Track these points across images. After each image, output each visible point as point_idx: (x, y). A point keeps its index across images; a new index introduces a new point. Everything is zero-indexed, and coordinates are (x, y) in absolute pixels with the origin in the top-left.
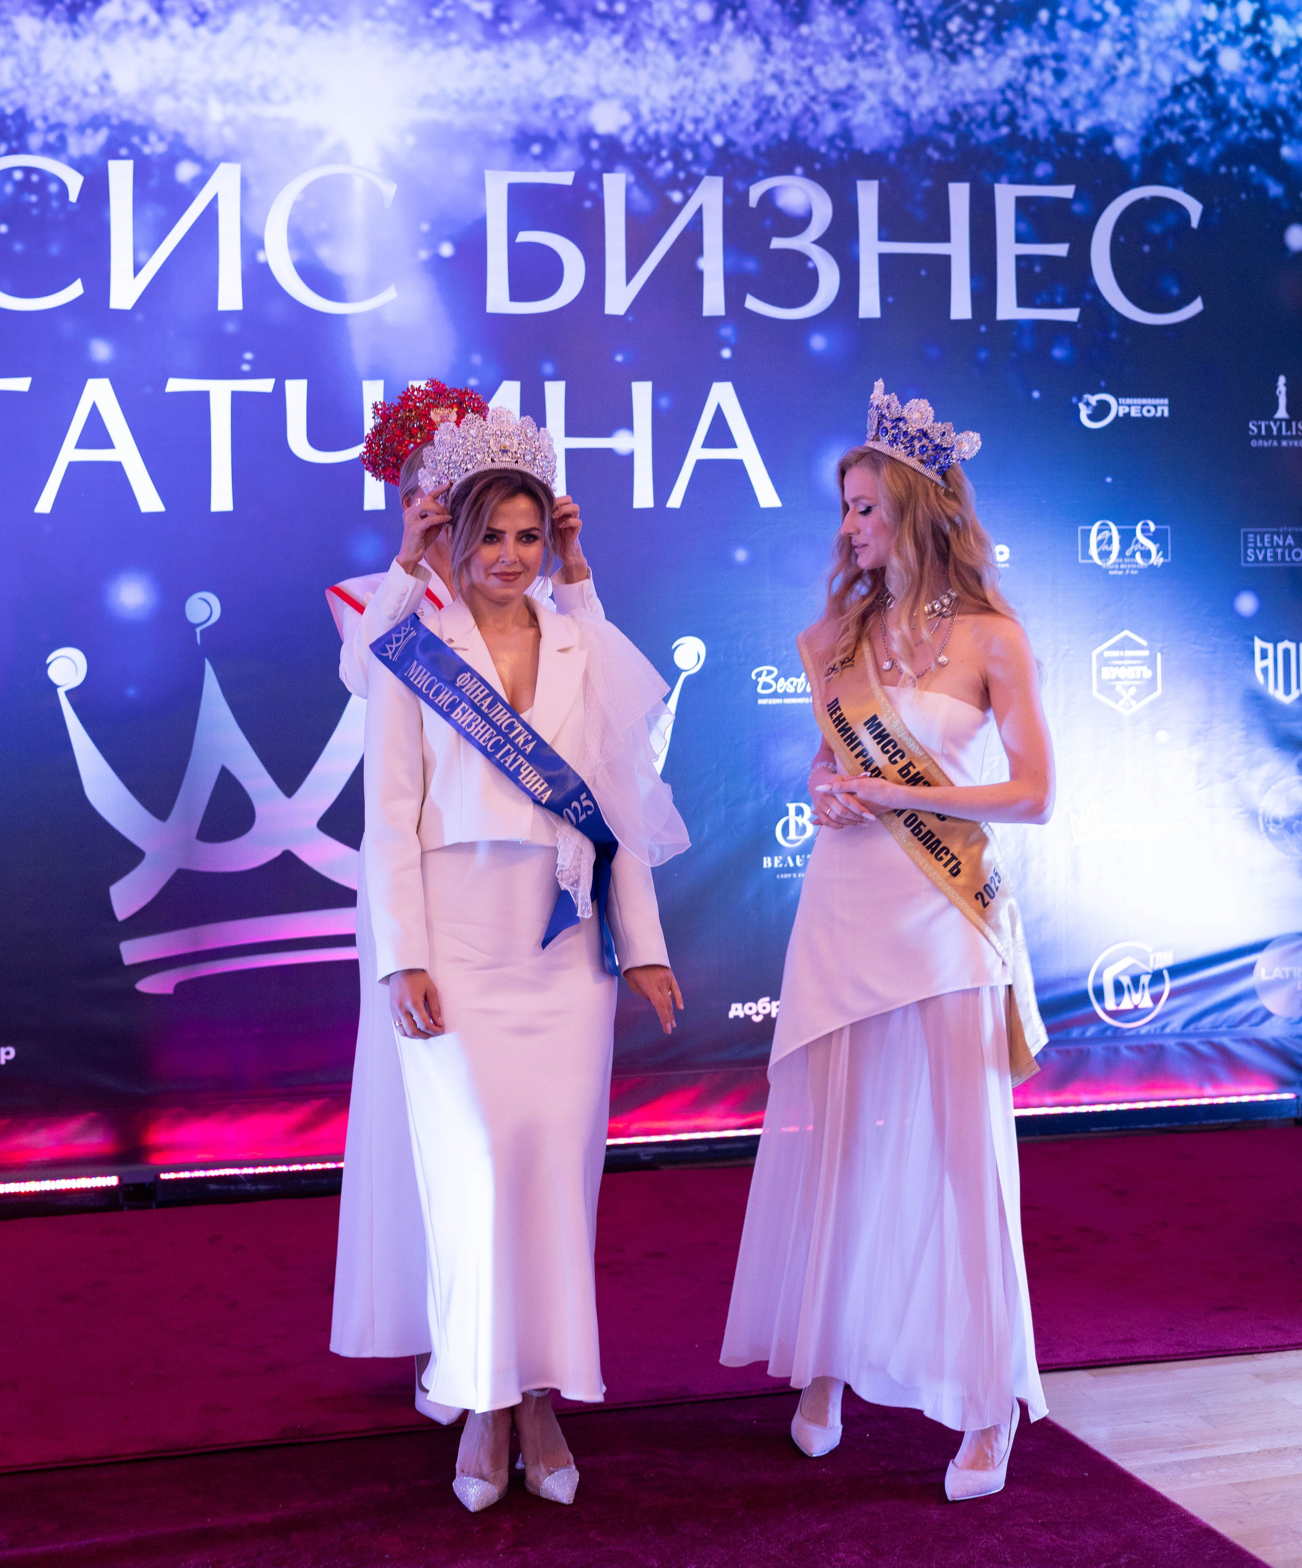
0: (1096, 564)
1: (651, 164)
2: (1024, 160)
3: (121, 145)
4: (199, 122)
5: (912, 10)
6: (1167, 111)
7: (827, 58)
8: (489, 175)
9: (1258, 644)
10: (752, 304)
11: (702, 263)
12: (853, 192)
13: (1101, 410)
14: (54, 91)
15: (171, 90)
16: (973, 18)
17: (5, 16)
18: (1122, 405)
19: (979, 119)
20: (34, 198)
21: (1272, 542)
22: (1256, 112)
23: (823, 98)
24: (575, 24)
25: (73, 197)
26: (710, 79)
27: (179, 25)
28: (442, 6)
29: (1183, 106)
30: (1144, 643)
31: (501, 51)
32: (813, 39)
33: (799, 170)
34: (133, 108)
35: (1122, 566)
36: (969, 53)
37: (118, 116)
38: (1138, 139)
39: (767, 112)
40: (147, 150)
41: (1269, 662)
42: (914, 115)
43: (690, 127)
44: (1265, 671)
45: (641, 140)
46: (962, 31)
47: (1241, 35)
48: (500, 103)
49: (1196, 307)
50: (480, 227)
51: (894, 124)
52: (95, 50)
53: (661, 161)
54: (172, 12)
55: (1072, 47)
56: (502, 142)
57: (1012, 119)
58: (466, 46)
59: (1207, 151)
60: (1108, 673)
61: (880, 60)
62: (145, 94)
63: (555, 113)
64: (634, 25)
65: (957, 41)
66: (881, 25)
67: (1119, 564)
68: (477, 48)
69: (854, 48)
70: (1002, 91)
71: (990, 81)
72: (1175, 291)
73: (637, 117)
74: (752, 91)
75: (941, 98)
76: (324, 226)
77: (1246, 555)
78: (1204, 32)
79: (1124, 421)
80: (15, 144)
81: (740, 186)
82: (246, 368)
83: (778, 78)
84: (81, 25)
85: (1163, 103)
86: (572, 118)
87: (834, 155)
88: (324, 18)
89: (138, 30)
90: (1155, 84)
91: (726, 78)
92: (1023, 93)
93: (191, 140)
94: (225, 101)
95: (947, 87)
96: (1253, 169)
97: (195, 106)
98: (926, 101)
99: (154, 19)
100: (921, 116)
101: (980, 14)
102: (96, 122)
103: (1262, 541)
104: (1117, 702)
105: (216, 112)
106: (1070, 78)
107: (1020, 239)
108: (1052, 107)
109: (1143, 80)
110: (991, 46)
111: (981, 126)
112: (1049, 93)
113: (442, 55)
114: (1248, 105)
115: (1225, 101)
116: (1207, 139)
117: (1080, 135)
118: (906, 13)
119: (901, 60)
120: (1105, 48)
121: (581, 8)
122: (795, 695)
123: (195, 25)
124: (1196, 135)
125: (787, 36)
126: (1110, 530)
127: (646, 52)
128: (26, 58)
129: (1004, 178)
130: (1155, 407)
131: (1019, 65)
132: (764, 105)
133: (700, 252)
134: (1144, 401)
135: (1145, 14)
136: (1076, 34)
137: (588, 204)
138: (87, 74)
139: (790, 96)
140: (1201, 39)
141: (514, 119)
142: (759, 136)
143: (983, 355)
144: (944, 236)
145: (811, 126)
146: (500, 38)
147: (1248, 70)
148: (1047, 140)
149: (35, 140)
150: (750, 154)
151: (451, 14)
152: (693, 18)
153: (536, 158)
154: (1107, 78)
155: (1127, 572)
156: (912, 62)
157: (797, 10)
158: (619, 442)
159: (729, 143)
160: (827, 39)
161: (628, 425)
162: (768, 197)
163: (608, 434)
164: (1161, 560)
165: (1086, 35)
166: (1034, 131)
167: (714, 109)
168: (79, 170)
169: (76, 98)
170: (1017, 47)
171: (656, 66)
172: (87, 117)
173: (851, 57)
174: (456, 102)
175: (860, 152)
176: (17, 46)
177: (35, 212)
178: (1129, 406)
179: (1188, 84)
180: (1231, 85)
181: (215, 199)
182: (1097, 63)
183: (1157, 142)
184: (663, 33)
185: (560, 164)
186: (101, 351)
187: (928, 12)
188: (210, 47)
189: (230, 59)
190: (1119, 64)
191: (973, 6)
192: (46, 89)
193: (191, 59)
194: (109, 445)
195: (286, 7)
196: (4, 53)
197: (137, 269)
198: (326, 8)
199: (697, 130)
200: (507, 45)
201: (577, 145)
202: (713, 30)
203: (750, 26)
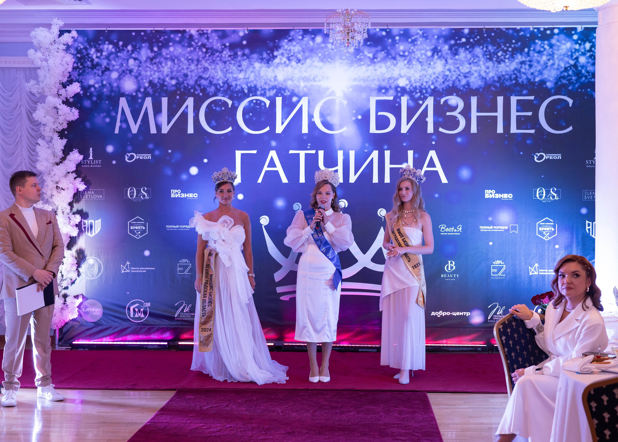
0: (538, 199)
1: (414, 94)
2: (520, 90)
3: (279, 93)
4: (298, 87)
5: (488, 50)
6: (562, 75)
7: (463, 64)
8: (370, 97)
9: (587, 222)
10: (441, 130)
11: (427, 119)
12: (470, 99)
14: (263, 80)
15: (291, 79)
16: (505, 52)
17: (252, 63)
18: (547, 156)
19: (506, 79)
20: (258, 107)
21: (592, 194)
22: (590, 74)
24: (394, 58)
25: (267, 106)
26: (430, 71)
27: (293, 63)
29: (568, 73)
30: (552, 221)
31: (375, 66)
32: (459, 59)
33: (455, 94)
34: (282, 84)
35: (546, 200)
36: (504, 61)
37: (278, 86)
38: (554, 83)
39: (446, 79)
40: (285, 94)
41: (591, 227)
42: (488, 79)
43: (425, 84)
44: (589, 229)
45: (411, 88)
46: (502, 55)
47: (586, 52)
48: (374, 79)
49: (571, 128)
50: (368, 111)
51: (482, 81)
52: (273, 70)
53: (417, 93)
54: (292, 60)
55: (534, 58)
56: (374, 90)
57: (516, 79)
58: (366, 65)
59: (575, 85)
60: (540, 229)
61: (478, 64)
62: (285, 81)
63: (388, 81)
64: (410, 58)
65: (500, 58)
66: (479, 55)
68: (368, 65)
69: (471, 61)
70: (513, 71)
71: (510, 69)
72: (564, 124)
73: (410, 82)
74: (442, 74)
75: (495, 73)
76: (329, 112)
77: (584, 197)
78: (575, 52)
79: (548, 160)
80: (254, 94)
81: (438, 99)
82: (309, 147)
83: (449, 70)
84: (270, 64)
85: (562, 72)
86: (393, 83)
87: (465, 90)
88: (329, 60)
89: (283, 65)
90: (559, 67)
91: (435, 71)
92: (519, 71)
93: (296, 92)
94: (304, 81)
95: (497, 71)
96: (589, 90)
97: (297, 83)
98: (491, 75)
99: (287, 62)
100: (490, 78)
101: (507, 50)
102: (273, 88)
103: (589, 193)
104: (544, 237)
105: (302, 84)
106: (534, 66)
107: (518, 111)
108: (528, 75)
109: (556, 66)
110: (510, 59)
111: (507, 81)
112: (527, 71)
113: (359, 68)
114: (588, 72)
115: (581, 71)
116: (575, 82)
117: (536, 82)
118: (486, 51)
119: (484, 64)
120: (544, 58)
121: (396, 54)
122: (451, 232)
123: (297, 63)
124: (571, 81)
125: (452, 59)
126: (542, 190)
127: (413, 65)
128: (257, 73)
129: (513, 95)
130: (557, 156)
131: (518, 64)
132: (445, 77)
133: (427, 117)
134: (553, 155)
135: (557, 48)
136: (536, 55)
137: (397, 105)
138: (271, 76)
139: (453, 75)
140: (574, 54)
141: (378, 83)
142: (444, 86)
143: (506, 143)
144: (495, 111)
145: (458, 82)
146: (374, 63)
147: (588, 62)
148: (526, 84)
149: (259, 93)
150: (441, 90)
151: (362, 57)
152: (426, 55)
153: (383, 93)
154: (545, 66)
155: (547, 202)
156: (487, 64)
157: (455, 52)
159: (435, 88)
160: (463, 59)
161: (407, 161)
162: (446, 101)
163: (401, 164)
164: (558, 199)
165: (539, 55)
166: (523, 82)
167: (431, 79)
168: (269, 99)
169: (268, 82)
170: (518, 59)
171: (416, 68)
172: (271, 86)
173: (470, 64)
174: (363, 80)
175: (472, 89)
176: (255, 70)
177: (258, 110)
178: (549, 156)
179: (570, 67)
180: (583, 67)
181: (302, 106)
182: (542, 62)
183: (560, 83)
184: (418, 60)
185: (390, 95)
186: (274, 143)
187: (492, 51)
188: (301, 68)
189: (306, 71)
190: (548, 62)
191: (505, 48)
192: (261, 80)
193: (296, 71)
194: (275, 166)
195: (320, 57)
196: (252, 72)
197: (282, 123)
198: (330, 57)
199: (427, 85)
200: (376, 64)
201: (394, 90)
202: (431, 58)
203: (442, 57)
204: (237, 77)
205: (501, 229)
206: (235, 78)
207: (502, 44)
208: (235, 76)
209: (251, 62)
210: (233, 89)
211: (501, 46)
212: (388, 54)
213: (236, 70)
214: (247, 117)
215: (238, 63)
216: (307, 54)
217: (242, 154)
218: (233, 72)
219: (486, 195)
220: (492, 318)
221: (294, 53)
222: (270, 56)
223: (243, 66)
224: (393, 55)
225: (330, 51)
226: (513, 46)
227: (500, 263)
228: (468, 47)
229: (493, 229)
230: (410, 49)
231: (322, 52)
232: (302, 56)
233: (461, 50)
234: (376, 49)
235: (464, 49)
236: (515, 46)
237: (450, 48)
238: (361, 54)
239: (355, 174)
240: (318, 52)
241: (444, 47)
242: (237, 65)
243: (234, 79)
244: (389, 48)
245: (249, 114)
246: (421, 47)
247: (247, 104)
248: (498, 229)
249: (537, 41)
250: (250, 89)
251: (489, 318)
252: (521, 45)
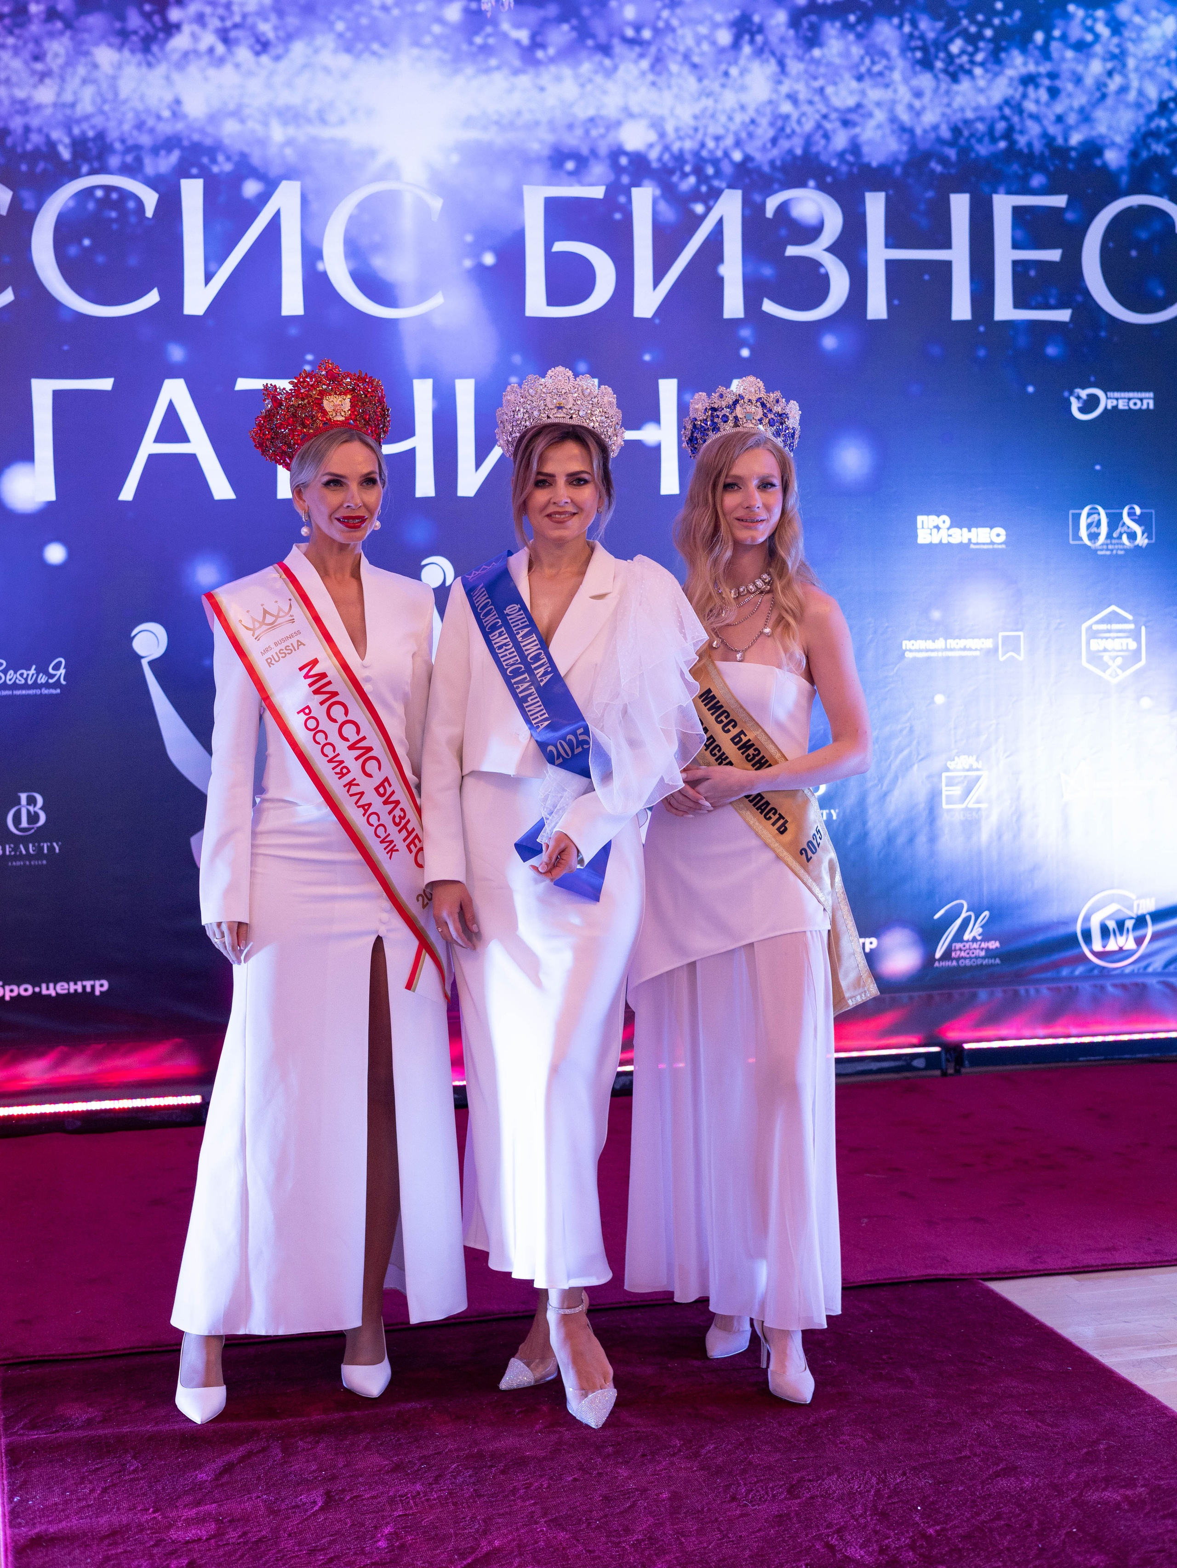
0: (1085, 545)
1: (675, 178)
2: (1021, 172)
3: (193, 165)
4: (263, 142)
5: (916, 33)
6: (1153, 125)
7: (838, 79)
8: (527, 189)
10: (769, 307)
11: (723, 270)
12: (861, 203)
13: (1091, 404)
14: (130, 115)
15: (237, 114)
16: (973, 40)
17: (85, 48)
18: (1111, 398)
19: (979, 135)
20: (114, 214)
23: (834, 116)
24: (605, 50)
25: (149, 213)
26: (729, 99)
27: (243, 54)
28: (483, 34)
29: (1169, 121)
30: (1130, 617)
31: (538, 75)
32: (824, 61)
33: (812, 183)
34: (202, 131)
35: (1110, 547)
36: (969, 73)
37: (189, 138)
38: (1126, 152)
39: (782, 129)
40: (215, 169)
42: (919, 131)
43: (711, 144)
45: (666, 157)
46: (963, 52)
48: (537, 123)
50: (519, 238)
51: (900, 139)
52: (168, 78)
53: (684, 175)
54: (237, 42)
55: (1065, 67)
56: (538, 160)
57: (1008, 135)
58: (505, 71)
60: (1096, 645)
61: (887, 80)
62: (214, 118)
63: (587, 132)
64: (659, 50)
65: (958, 61)
66: (888, 47)
67: (1107, 545)
68: (516, 72)
69: (863, 69)
70: (1000, 108)
71: (988, 99)
72: (1160, 292)
73: (662, 135)
74: (768, 110)
75: (944, 115)
76: (377, 238)
79: (1112, 414)
80: (96, 165)
81: (757, 198)
83: (793, 98)
84: (154, 55)
85: (1150, 118)
86: (603, 136)
87: (844, 168)
88: (375, 46)
89: (206, 59)
90: (1142, 100)
91: (745, 98)
92: (1019, 109)
93: (256, 159)
94: (285, 123)
95: (949, 105)
97: (258, 128)
98: (930, 118)
99: (220, 49)
100: (925, 131)
101: (979, 36)
102: (170, 143)
104: (1104, 671)
105: (278, 133)
106: (1063, 95)
107: (1016, 245)
108: (1046, 122)
109: (1132, 96)
110: (989, 66)
111: (980, 141)
112: (1044, 109)
113: (483, 79)
117: (1073, 148)
118: (911, 36)
119: (906, 80)
120: (1096, 67)
121: (611, 35)
123: (258, 54)
125: (800, 59)
126: (1099, 514)
127: (670, 74)
128: (104, 86)
129: (1002, 189)
130: (1141, 400)
131: (1016, 83)
132: (779, 123)
133: (720, 259)
134: (1131, 395)
135: (1133, 35)
136: (1069, 54)
137: (618, 216)
138: (161, 100)
139: (804, 114)
141: (550, 138)
142: (775, 153)
143: (982, 353)
144: (947, 244)
145: (823, 142)
146: (537, 63)
148: (1042, 154)
149: (114, 161)
150: (766, 168)
151: (491, 41)
152: (713, 43)
153: (570, 174)
154: (1098, 95)
155: (1114, 552)
156: (915, 82)
157: (809, 34)
158: (647, 434)
159: (748, 158)
160: (837, 61)
161: (655, 417)
162: (783, 208)
163: (640, 427)
164: (1146, 541)
165: (1078, 55)
166: (1030, 145)
167: (734, 126)
168: (155, 188)
169: (151, 122)
170: (1014, 67)
171: (680, 87)
172: (161, 139)
173: (860, 78)
174: (497, 123)
175: (868, 166)
176: (96, 74)
177: (115, 226)
178: (1117, 399)
179: (1174, 99)
181: (278, 214)
182: (1089, 81)
183: (1144, 154)
184: (686, 57)
185: (592, 179)
186: (177, 353)
187: (931, 35)
188: (272, 73)
189: (289, 84)
190: (1109, 82)
191: (973, 29)
192: (124, 114)
193: (254, 85)
194: (185, 439)
195: (340, 36)
196: (85, 81)
197: (208, 278)
198: (377, 37)
199: (717, 146)
200: (542, 69)
201: (608, 162)
202: (731, 55)
203: (766, 50)
204: (29, 98)
205: (970, 649)
206: (23, 102)
207: (961, 14)
208: (20, 94)
209: (81, 42)
210: (14, 146)
211: (958, 21)
212: (583, 32)
213: (25, 75)
214: (73, 251)
215: (31, 46)
216: (293, 21)
217: (57, 395)
218: (14, 79)
219: (920, 532)
220: (947, 955)
221: (245, 16)
222: (153, 25)
223: (49, 57)
224: (602, 37)
225: (377, 13)
226: (996, 21)
227: (971, 766)
228: (852, 18)
229: (946, 649)
230: (658, 17)
231: (349, 15)
232: (276, 28)
233: (831, 30)
234: (542, 13)
235: (838, 24)
236: (1003, 22)
237: (794, 22)
238: (489, 29)
239: (478, 464)
240: (332, 17)
241: (772, 16)
242: (26, 54)
243: (18, 107)
244: (586, 11)
245: (80, 242)
246: (694, 13)
247: (71, 204)
248: (961, 649)
249: (1071, 8)
250: (79, 146)
251: (938, 955)
252: (1022, 19)
